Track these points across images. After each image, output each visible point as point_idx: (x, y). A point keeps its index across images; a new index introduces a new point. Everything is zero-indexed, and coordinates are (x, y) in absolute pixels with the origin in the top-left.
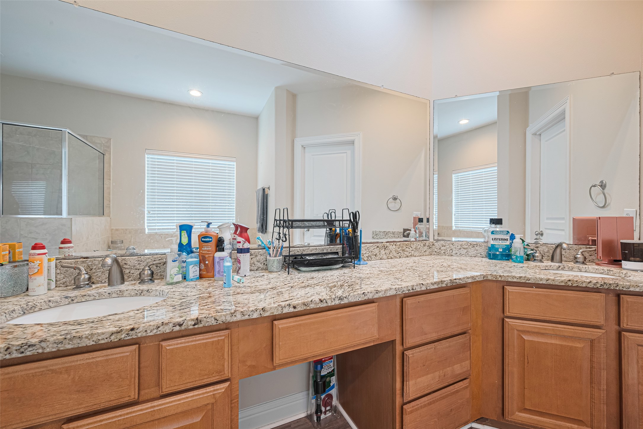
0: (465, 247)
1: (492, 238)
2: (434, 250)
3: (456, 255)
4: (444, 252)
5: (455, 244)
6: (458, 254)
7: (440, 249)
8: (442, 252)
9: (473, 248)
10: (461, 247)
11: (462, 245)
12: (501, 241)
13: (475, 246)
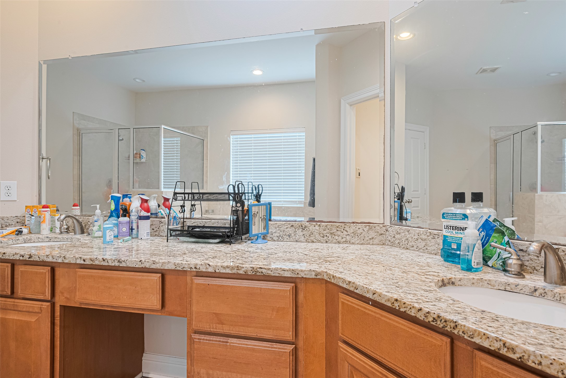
0: (424, 237)
1: (445, 225)
2: (387, 238)
3: (412, 248)
4: (399, 243)
5: (411, 232)
6: (415, 247)
7: (394, 237)
8: (397, 242)
9: (433, 240)
10: (419, 237)
11: (419, 234)
12: (454, 231)
13: (436, 237)
